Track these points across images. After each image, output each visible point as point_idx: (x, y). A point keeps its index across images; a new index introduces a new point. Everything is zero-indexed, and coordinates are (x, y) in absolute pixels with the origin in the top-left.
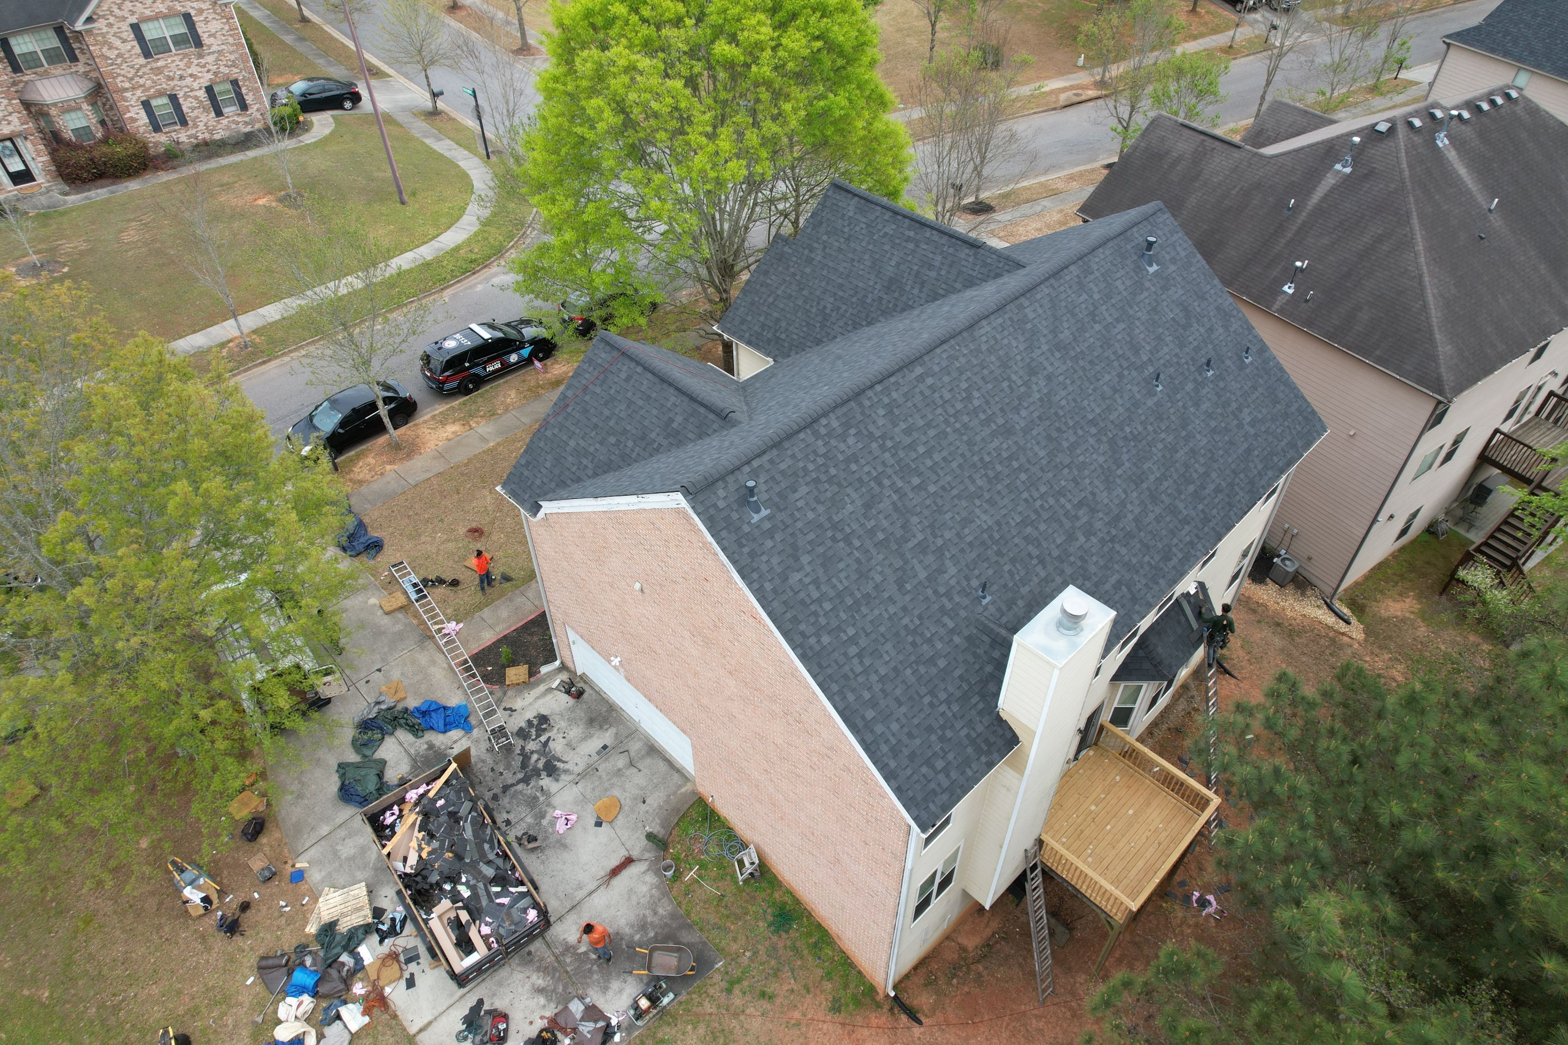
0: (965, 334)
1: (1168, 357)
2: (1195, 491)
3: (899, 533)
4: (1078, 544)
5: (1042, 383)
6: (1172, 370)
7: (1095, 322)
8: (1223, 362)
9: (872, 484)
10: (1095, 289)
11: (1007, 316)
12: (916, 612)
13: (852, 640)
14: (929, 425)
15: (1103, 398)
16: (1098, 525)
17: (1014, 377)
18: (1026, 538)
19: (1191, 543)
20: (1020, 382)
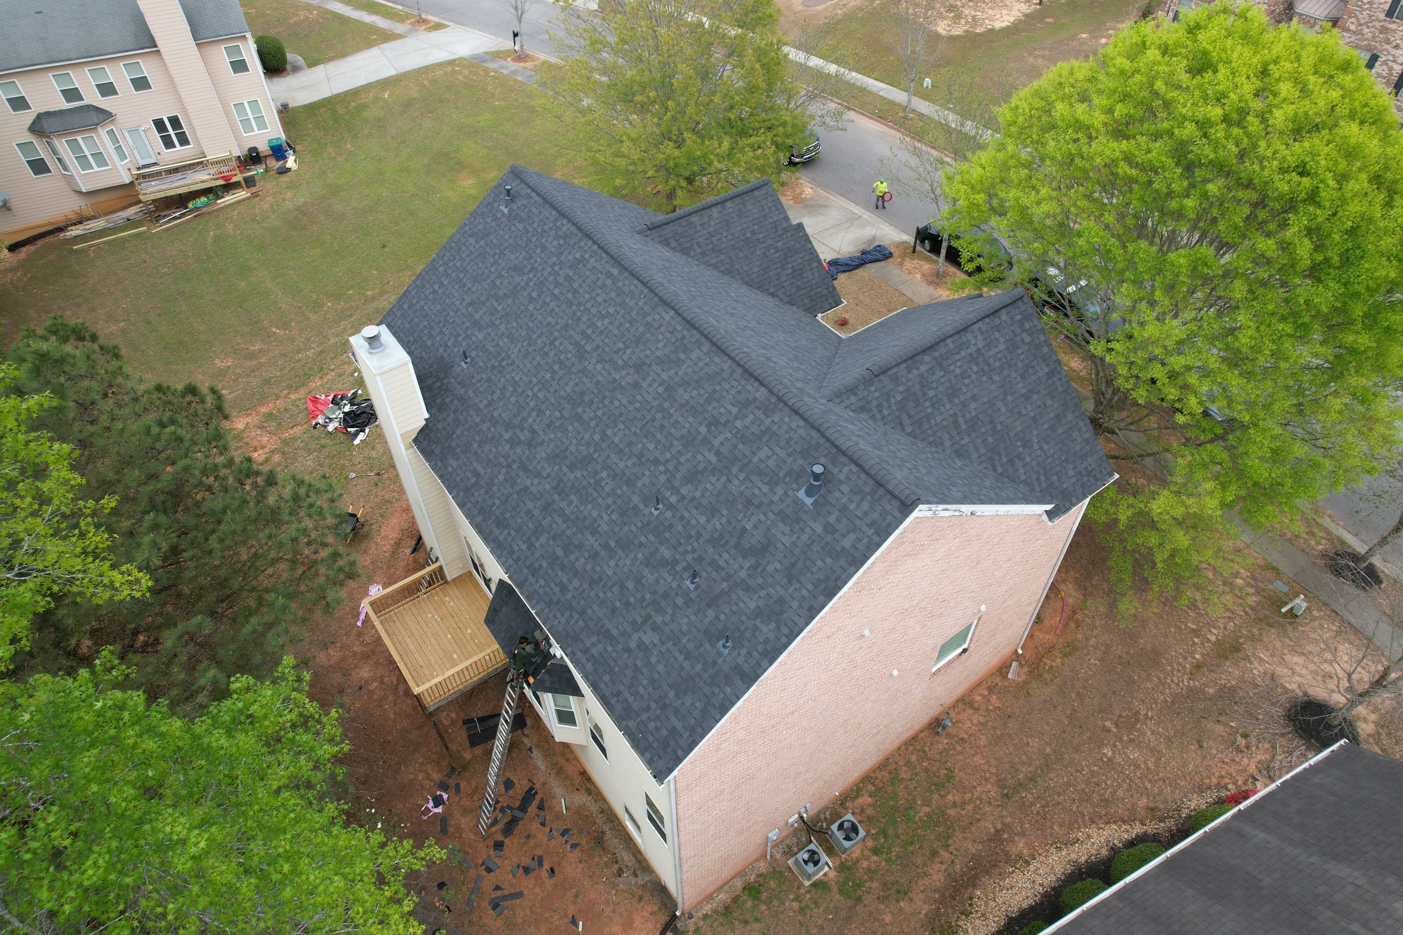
0: (656, 299)
1: (693, 522)
2: (558, 558)
3: (501, 293)
4: (503, 433)
5: (629, 379)
6: (680, 528)
7: (709, 426)
8: (709, 606)
9: (529, 267)
10: (747, 422)
11: (685, 332)
12: (456, 319)
13: (442, 285)
14: (575, 292)
15: (630, 444)
16: (519, 450)
17: (629, 351)
18: (504, 387)
19: (512, 552)
20: (626, 357)
